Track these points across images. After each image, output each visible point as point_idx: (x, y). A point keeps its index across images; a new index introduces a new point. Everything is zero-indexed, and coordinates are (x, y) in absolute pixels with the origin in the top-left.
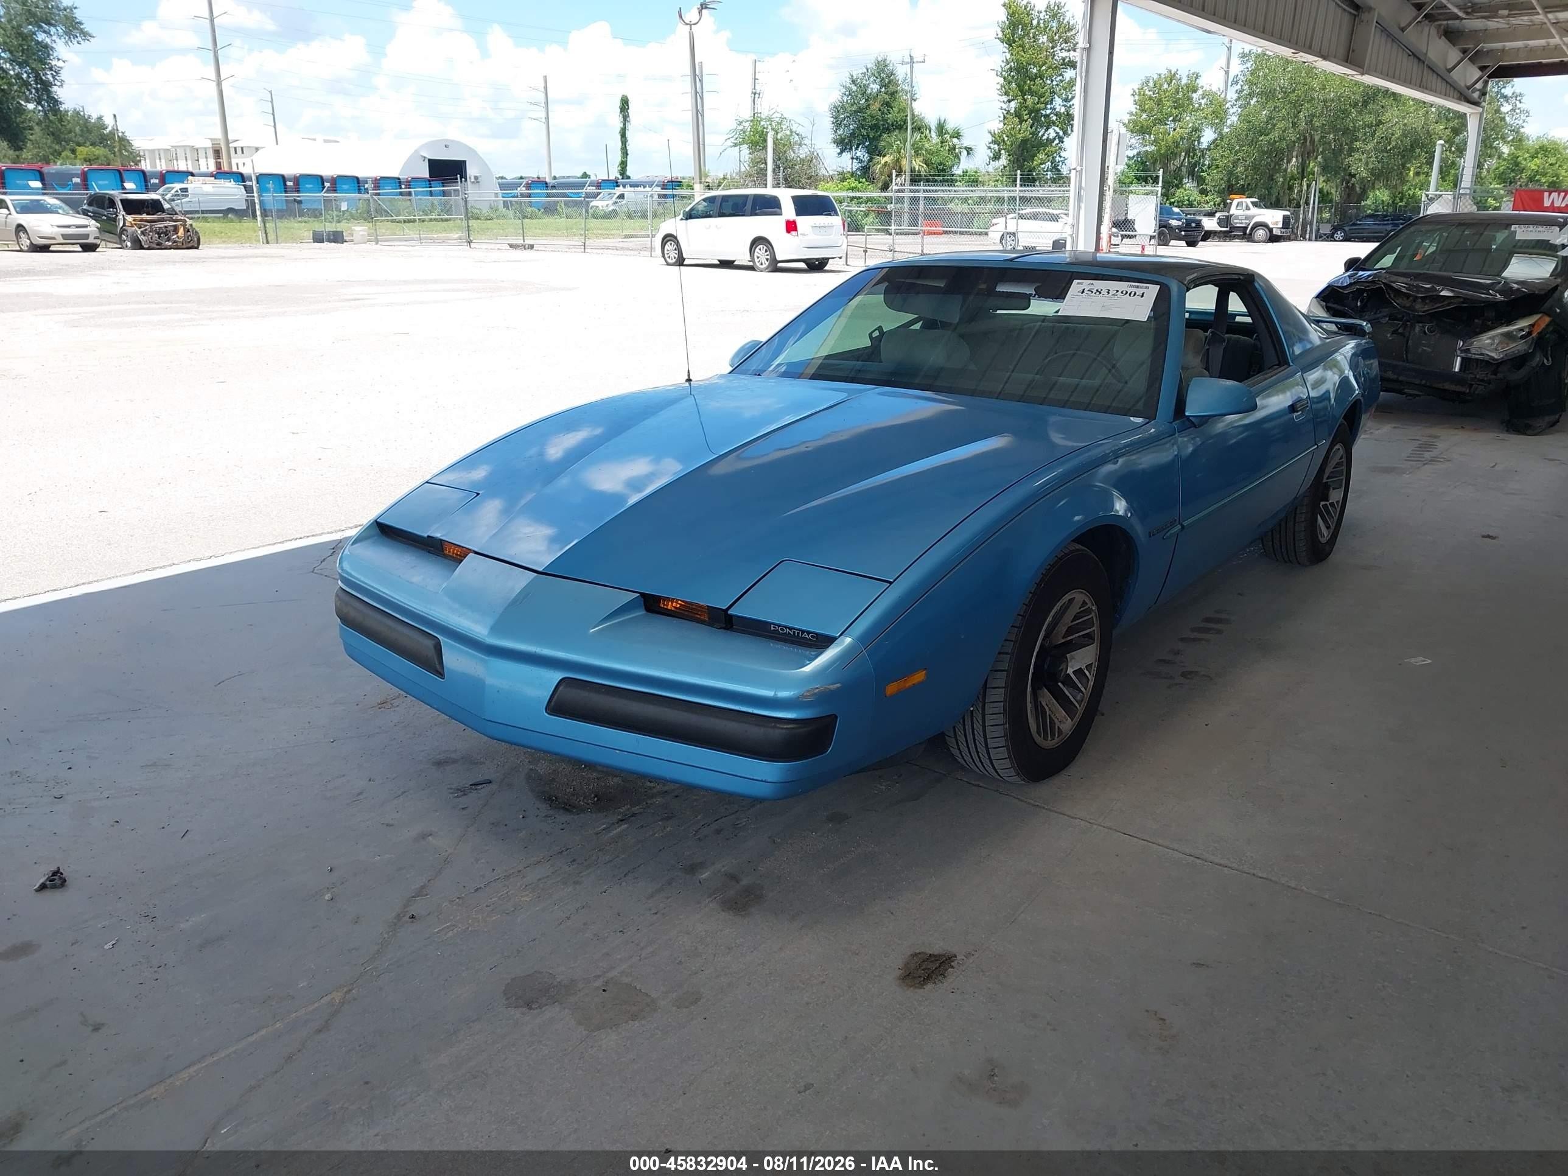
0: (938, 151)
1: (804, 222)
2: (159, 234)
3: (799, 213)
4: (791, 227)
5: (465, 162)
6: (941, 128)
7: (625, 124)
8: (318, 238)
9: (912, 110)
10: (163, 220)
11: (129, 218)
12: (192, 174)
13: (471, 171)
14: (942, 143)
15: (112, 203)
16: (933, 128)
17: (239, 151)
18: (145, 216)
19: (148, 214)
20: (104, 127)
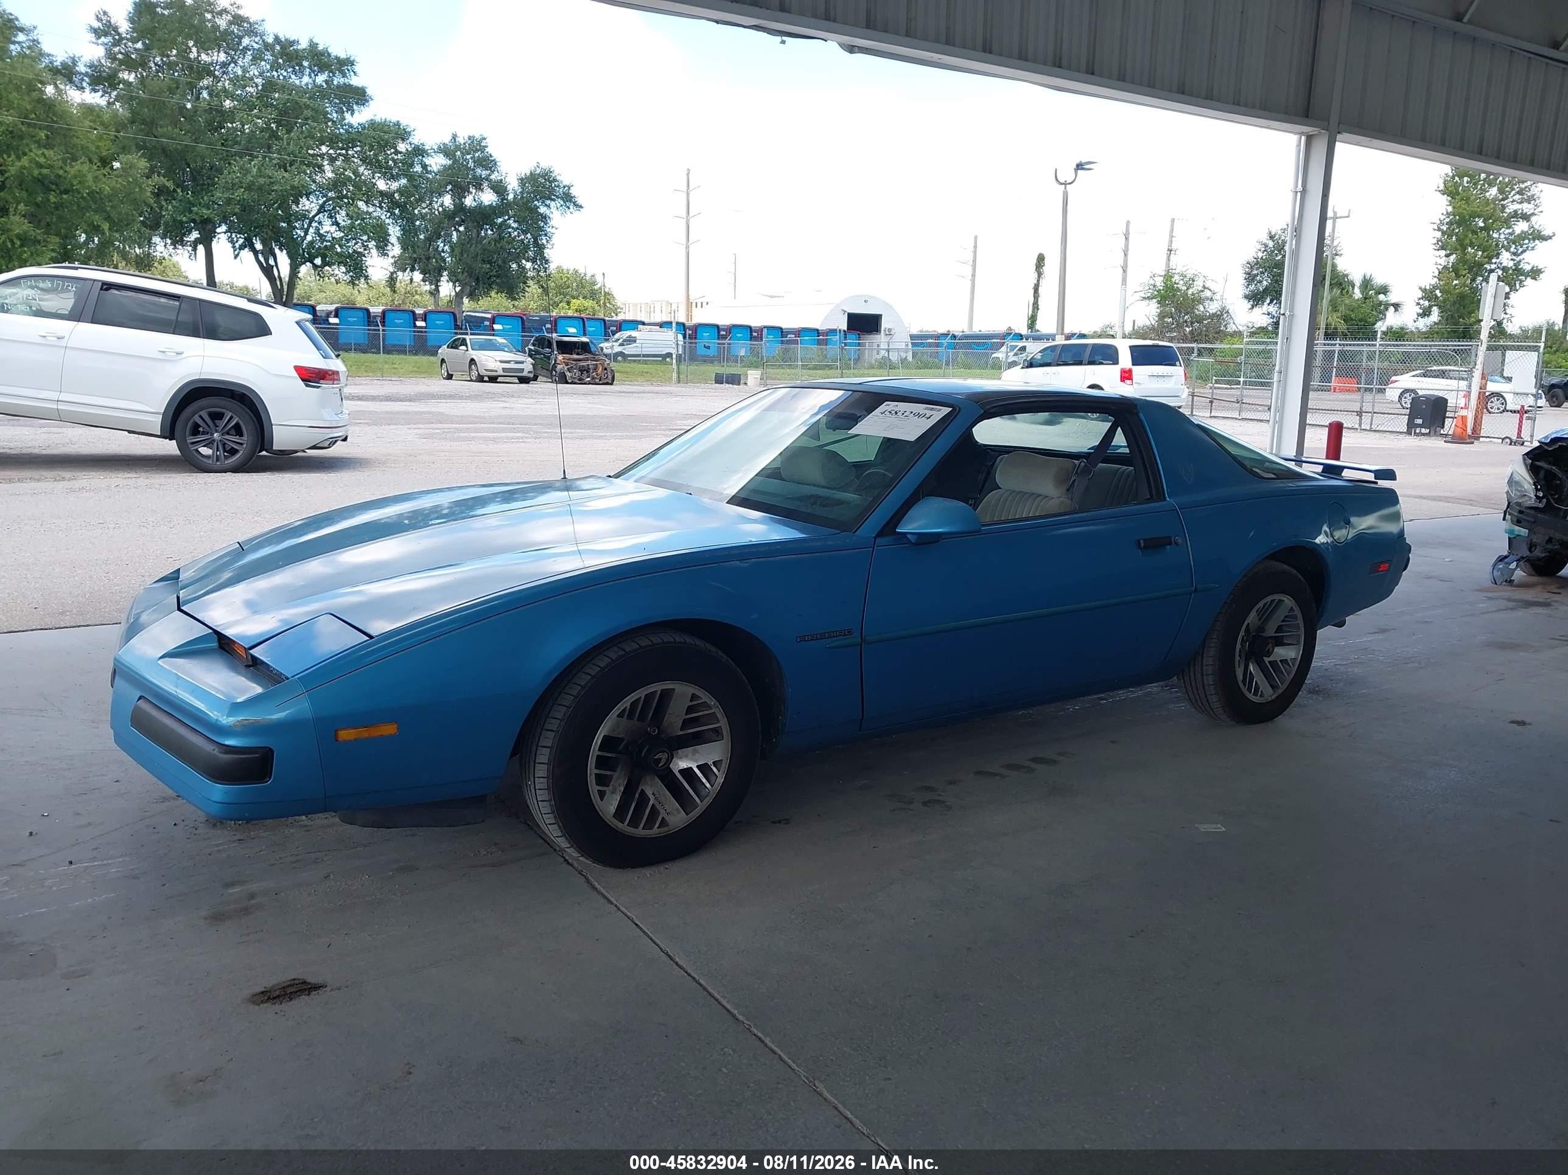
0: (1360, 307)
1: (1139, 371)
2: (581, 371)
3: (1135, 362)
4: (1126, 375)
5: (881, 315)
6: (1366, 284)
7: (1038, 281)
8: (719, 380)
9: (1334, 266)
10: (587, 359)
11: (560, 357)
12: (643, 324)
13: (885, 324)
14: (1366, 298)
15: (549, 344)
16: (1358, 284)
17: (699, 305)
18: (575, 356)
19: (578, 354)
20: (594, 283)
